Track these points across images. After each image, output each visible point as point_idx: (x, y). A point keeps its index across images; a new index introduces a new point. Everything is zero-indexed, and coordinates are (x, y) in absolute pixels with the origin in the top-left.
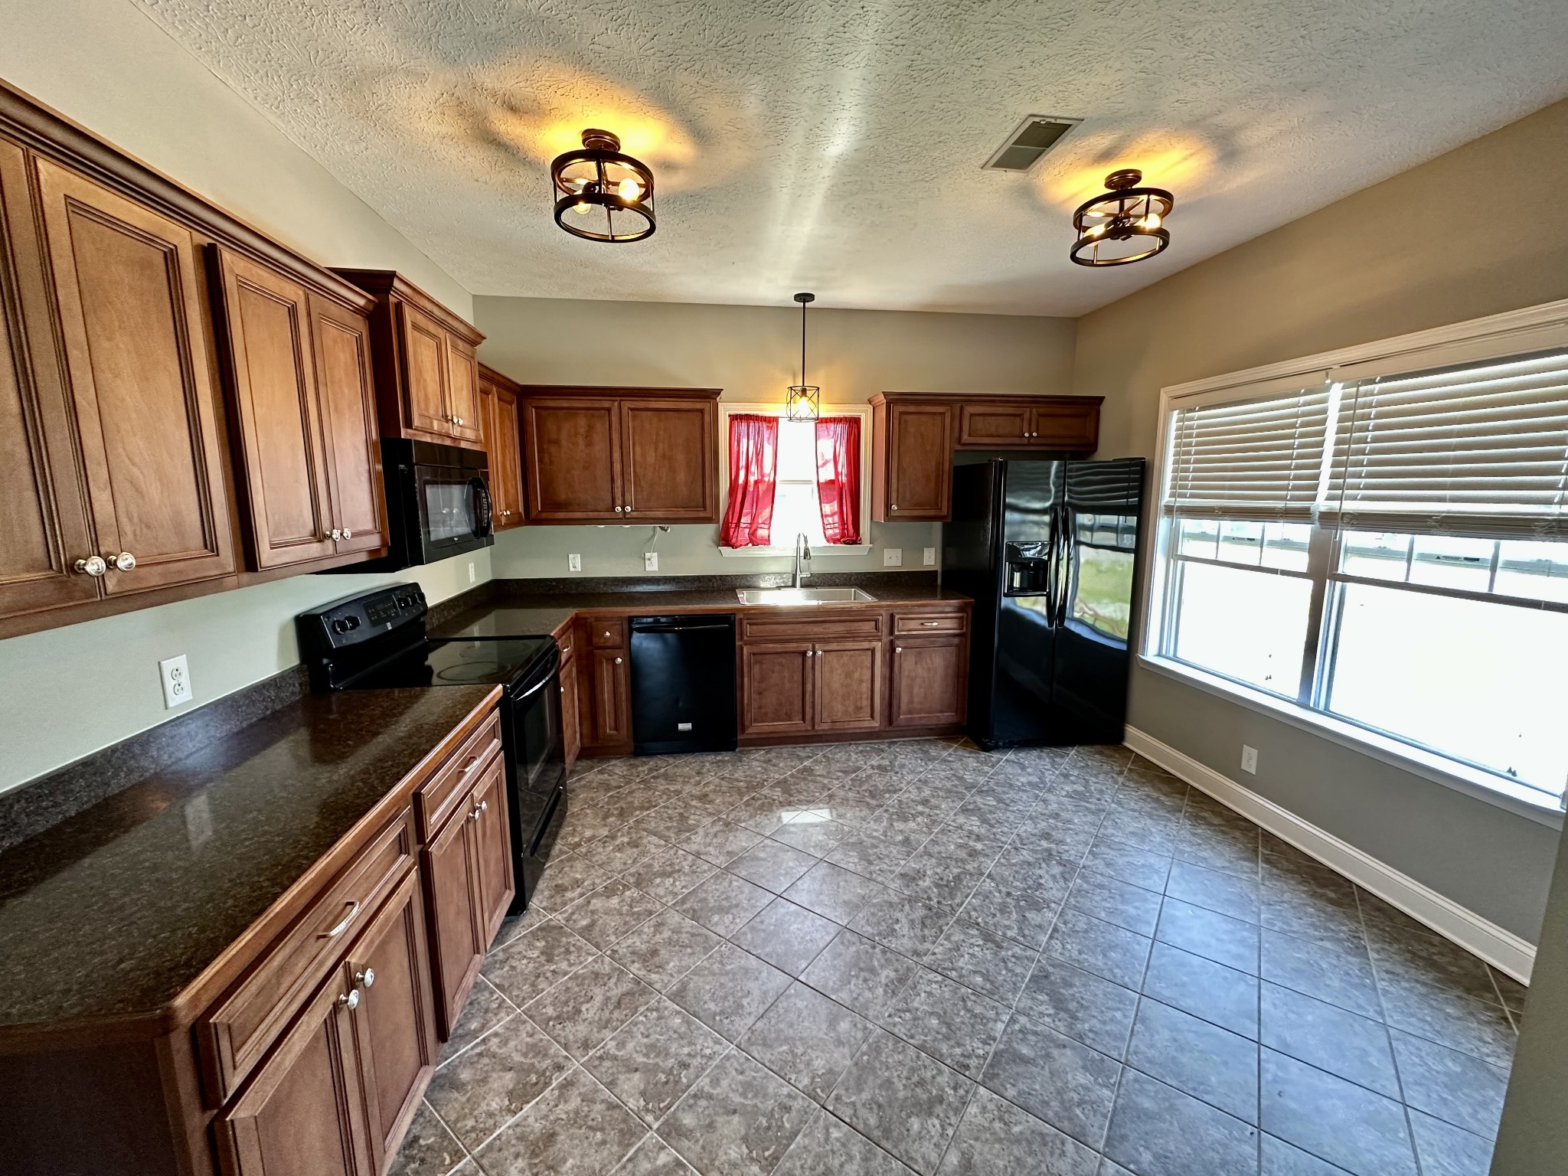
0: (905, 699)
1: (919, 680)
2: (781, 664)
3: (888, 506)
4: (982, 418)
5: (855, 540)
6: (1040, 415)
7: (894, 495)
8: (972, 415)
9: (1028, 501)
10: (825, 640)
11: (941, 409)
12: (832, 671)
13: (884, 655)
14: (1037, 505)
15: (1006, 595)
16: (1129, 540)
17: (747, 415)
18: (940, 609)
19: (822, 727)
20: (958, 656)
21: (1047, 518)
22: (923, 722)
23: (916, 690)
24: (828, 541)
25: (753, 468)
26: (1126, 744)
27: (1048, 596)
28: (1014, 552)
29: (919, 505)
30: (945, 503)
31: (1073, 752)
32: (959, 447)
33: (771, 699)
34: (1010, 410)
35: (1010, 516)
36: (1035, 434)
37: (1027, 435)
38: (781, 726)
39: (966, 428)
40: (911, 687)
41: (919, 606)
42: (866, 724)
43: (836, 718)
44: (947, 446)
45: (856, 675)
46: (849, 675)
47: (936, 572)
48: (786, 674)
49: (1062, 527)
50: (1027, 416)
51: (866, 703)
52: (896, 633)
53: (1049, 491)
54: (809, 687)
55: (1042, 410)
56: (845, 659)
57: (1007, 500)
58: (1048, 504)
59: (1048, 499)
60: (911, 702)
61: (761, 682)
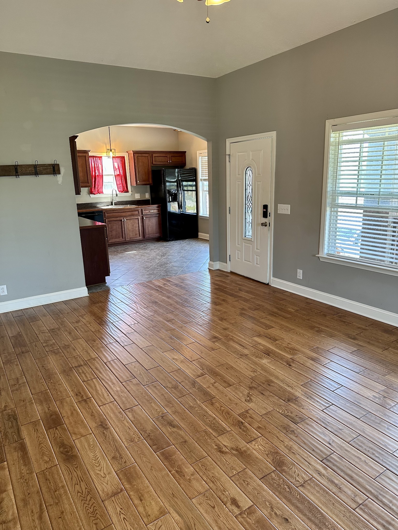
0: (147, 231)
1: (150, 226)
2: (116, 223)
3: (136, 181)
4: (157, 157)
5: (127, 191)
6: (171, 156)
7: (138, 178)
8: (155, 156)
9: (171, 179)
10: (125, 216)
11: (147, 155)
12: (129, 225)
13: (141, 220)
14: (174, 180)
15: (168, 202)
16: (194, 188)
17: (93, 156)
18: (153, 207)
19: (127, 240)
20: (159, 218)
21: (176, 184)
22: (152, 237)
23: (149, 229)
24: (119, 192)
25: (97, 171)
26: (199, 237)
27: (178, 202)
28: (169, 192)
29: (144, 181)
30: (151, 180)
31: (187, 240)
32: (153, 165)
33: (114, 233)
34: (164, 155)
35: (167, 184)
36: (171, 161)
37: (169, 162)
38: (117, 240)
39: (154, 160)
40: (148, 228)
41: (148, 207)
42: (138, 238)
43: (131, 237)
44: (150, 165)
45: (135, 226)
46: (133, 225)
47: (150, 200)
48: (117, 226)
49: (179, 185)
50: (168, 157)
51: (138, 233)
52: (143, 214)
53: (176, 176)
54: (123, 229)
55: (172, 155)
56: (132, 221)
57: (166, 179)
58: (176, 180)
59: (175, 179)
60: (148, 232)
61: (111, 228)
